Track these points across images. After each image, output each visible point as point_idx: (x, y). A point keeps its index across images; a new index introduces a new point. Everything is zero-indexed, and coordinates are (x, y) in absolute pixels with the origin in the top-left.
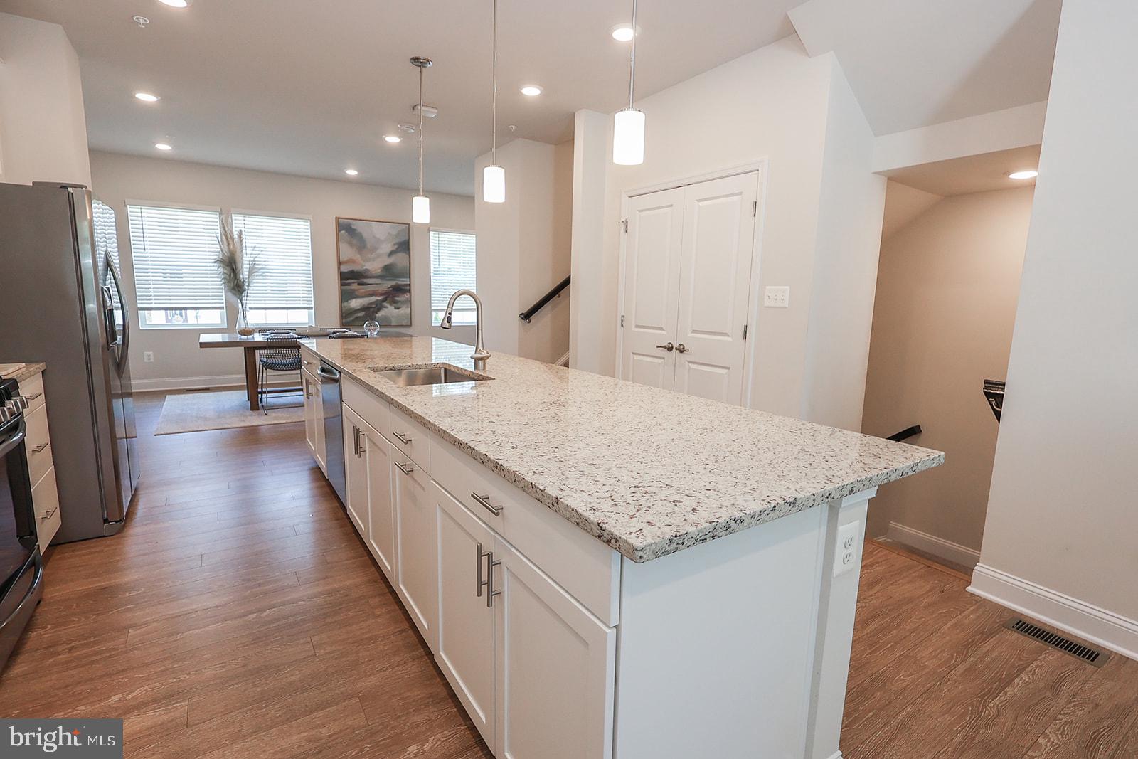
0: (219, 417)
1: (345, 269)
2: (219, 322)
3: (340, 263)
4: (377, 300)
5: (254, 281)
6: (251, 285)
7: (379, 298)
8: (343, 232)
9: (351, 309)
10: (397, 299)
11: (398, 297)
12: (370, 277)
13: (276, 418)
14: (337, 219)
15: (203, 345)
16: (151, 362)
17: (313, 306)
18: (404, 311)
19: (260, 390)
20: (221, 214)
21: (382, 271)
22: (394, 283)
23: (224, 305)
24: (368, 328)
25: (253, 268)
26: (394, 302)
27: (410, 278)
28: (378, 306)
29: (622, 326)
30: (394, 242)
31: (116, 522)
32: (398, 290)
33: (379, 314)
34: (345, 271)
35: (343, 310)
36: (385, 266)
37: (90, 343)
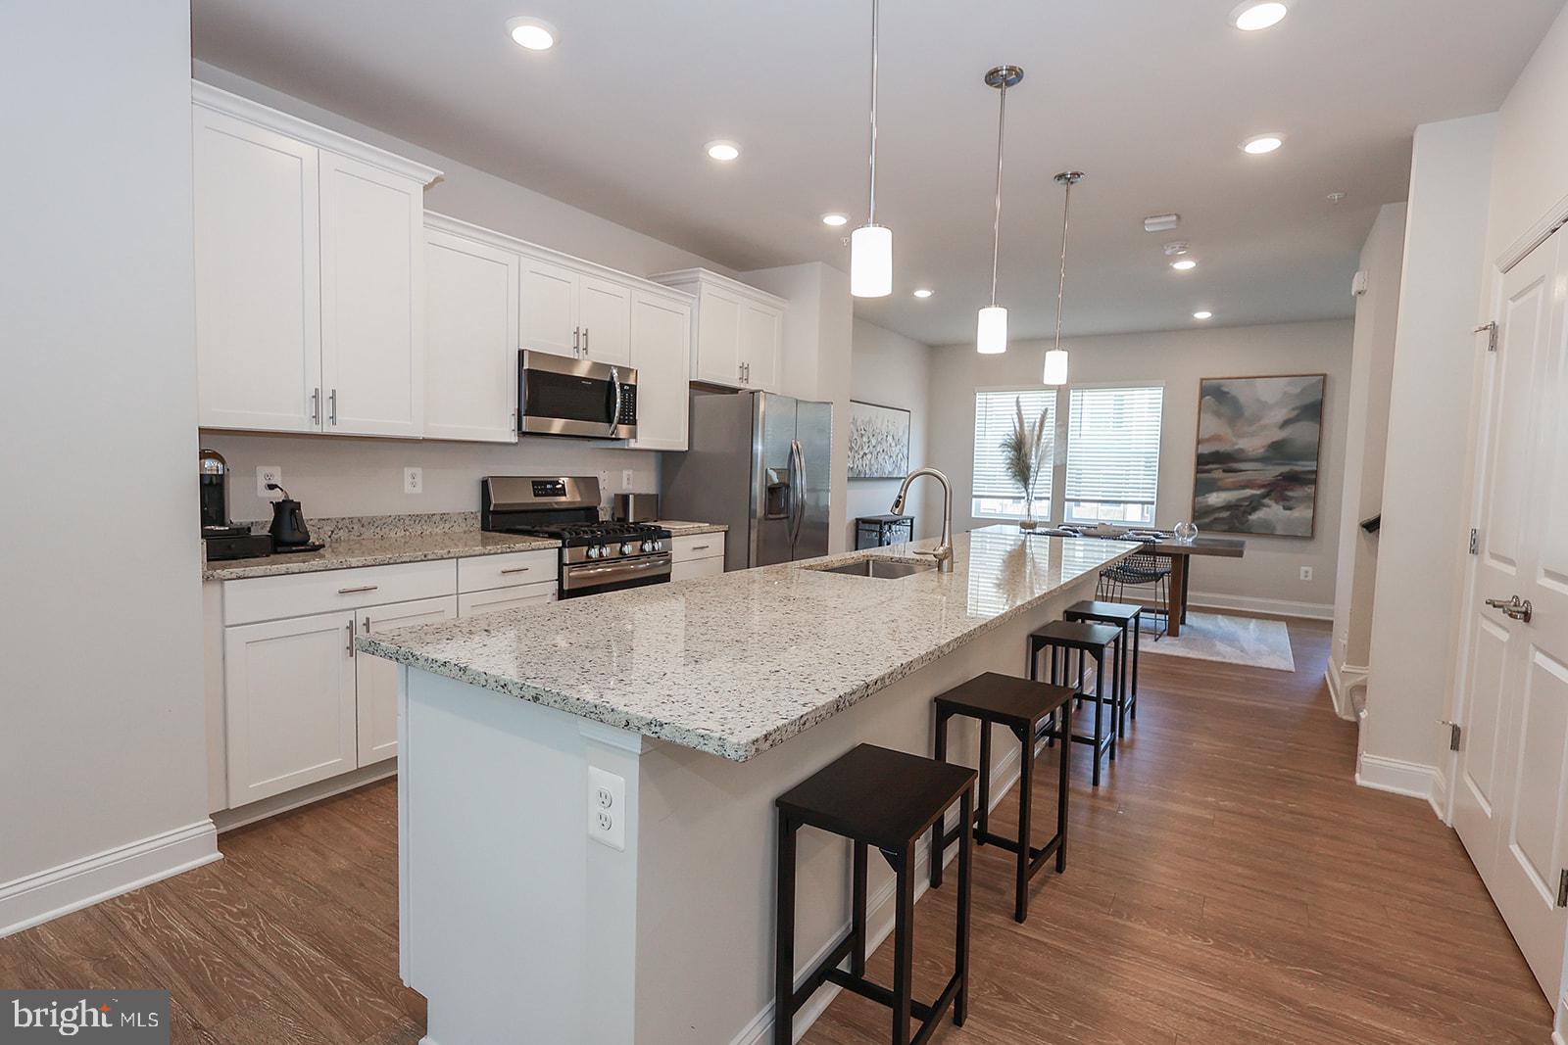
1: (1206, 449)
3: (1199, 442)
4: (1253, 496)
8: (1207, 398)
10: (1290, 494)
11: (1292, 490)
12: (1245, 461)
14: (1202, 380)
17: (1155, 500)
18: (1302, 513)
20: (1058, 392)
21: (1267, 451)
27: (1318, 460)
28: (1254, 505)
29: (1473, 551)
30: (1294, 406)
32: (1293, 479)
33: (1254, 517)
34: (1206, 452)
35: (1197, 506)
36: (1273, 443)
37: (751, 514)
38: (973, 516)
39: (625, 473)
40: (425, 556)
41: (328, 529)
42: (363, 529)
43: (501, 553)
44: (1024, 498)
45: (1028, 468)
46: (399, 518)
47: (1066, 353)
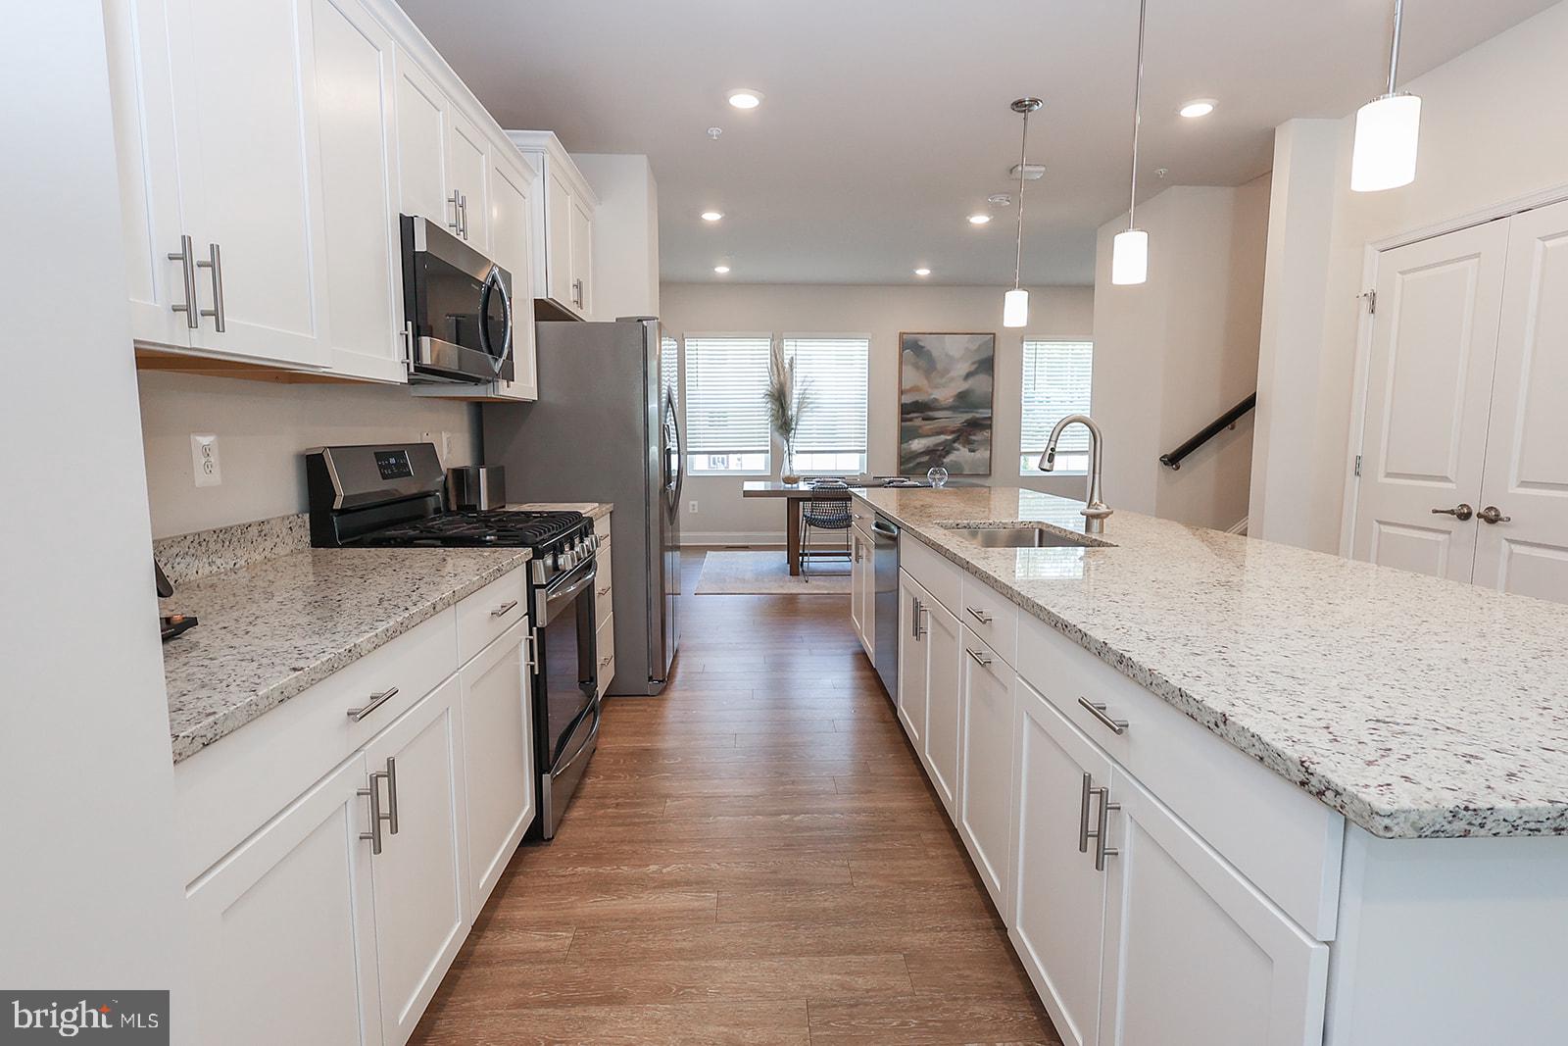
0: (757, 580)
1: (907, 399)
2: (763, 469)
3: (902, 392)
5: (803, 418)
6: (800, 423)
7: (949, 437)
8: (906, 351)
9: (913, 452)
10: (973, 438)
12: (939, 410)
13: (818, 587)
14: (901, 334)
15: (747, 494)
16: (696, 514)
17: (865, 448)
18: (982, 454)
19: (801, 552)
20: (772, 340)
21: (954, 400)
22: (968, 416)
23: (769, 448)
24: (933, 476)
25: (803, 403)
26: (968, 442)
27: (992, 408)
28: (947, 448)
29: (1357, 474)
30: (974, 360)
31: (660, 681)
34: (907, 402)
36: (959, 393)
37: (650, 486)
39: (445, 436)
40: (434, 607)
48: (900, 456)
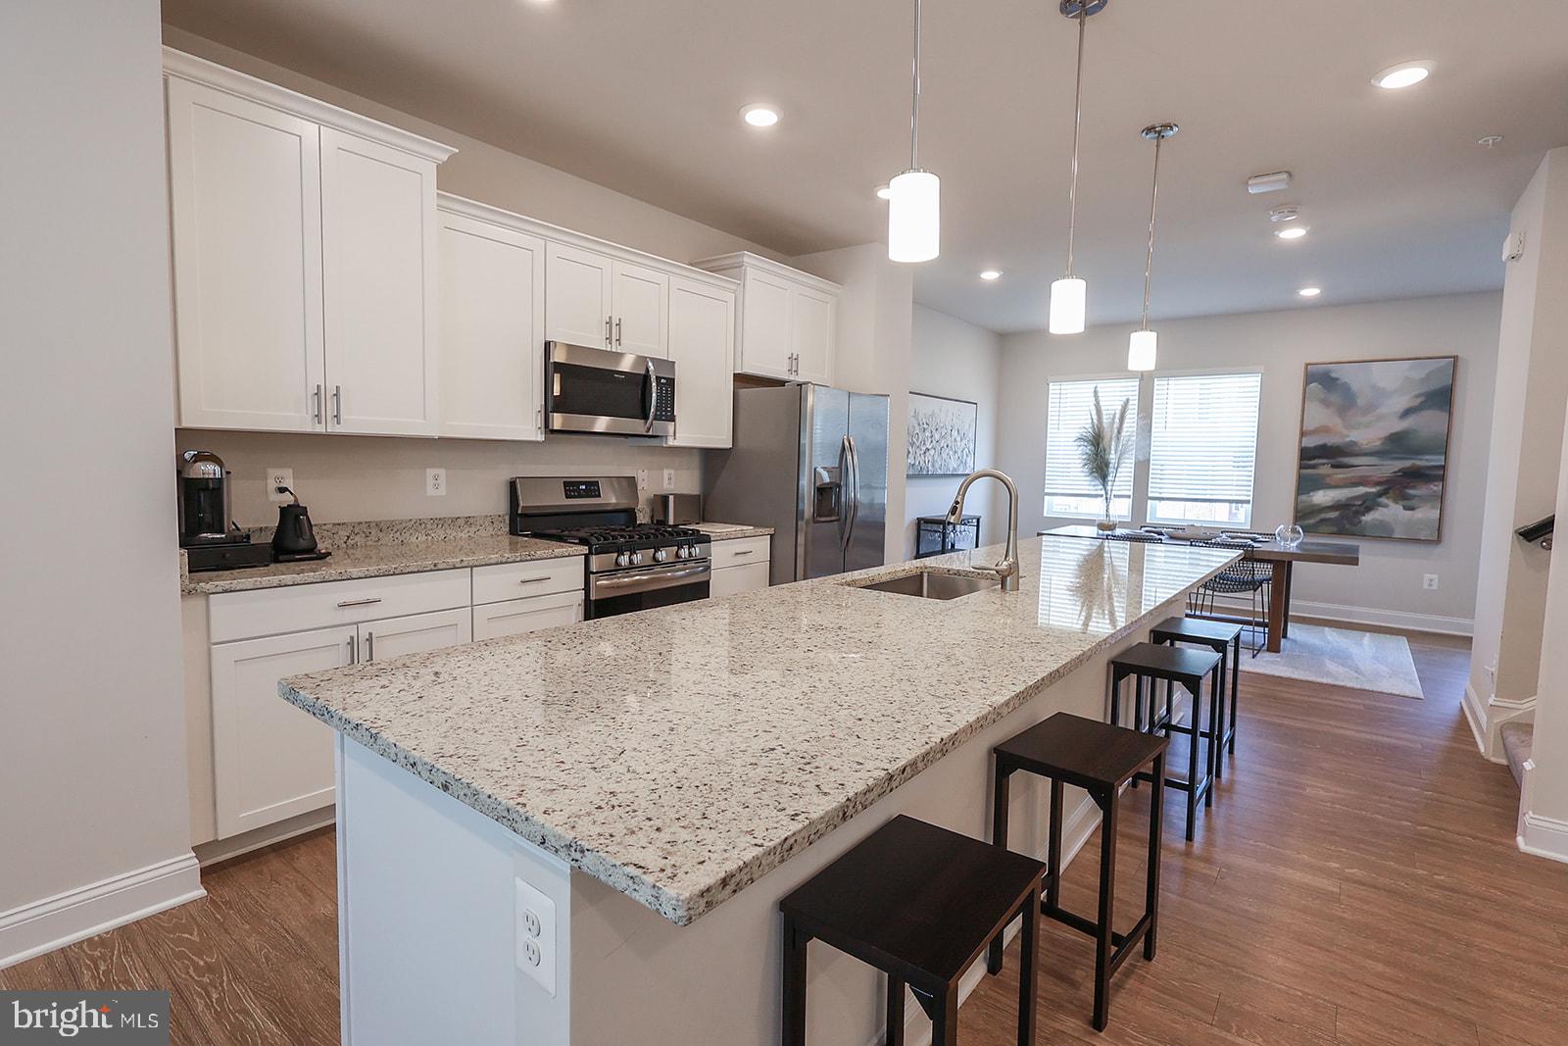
1: (1310, 442)
3: (1303, 434)
4: (1368, 493)
7: (1373, 490)
8: (1313, 385)
9: (1315, 505)
10: (1411, 492)
11: (1414, 488)
12: (1358, 455)
14: (1307, 365)
17: (1251, 498)
18: (1427, 513)
20: (1141, 381)
21: (1383, 444)
22: (1407, 464)
26: (1402, 497)
27: (1446, 453)
28: (1368, 504)
30: (1417, 393)
32: (1417, 476)
33: (1368, 518)
34: (1312, 445)
35: (1299, 507)
36: (1392, 434)
37: (799, 515)
38: (1045, 514)
39: (666, 472)
40: (435, 566)
41: (343, 533)
42: (381, 535)
43: (521, 561)
44: (1102, 496)
45: (1107, 465)
46: (421, 522)
47: (1155, 334)
48: (1296, 510)
